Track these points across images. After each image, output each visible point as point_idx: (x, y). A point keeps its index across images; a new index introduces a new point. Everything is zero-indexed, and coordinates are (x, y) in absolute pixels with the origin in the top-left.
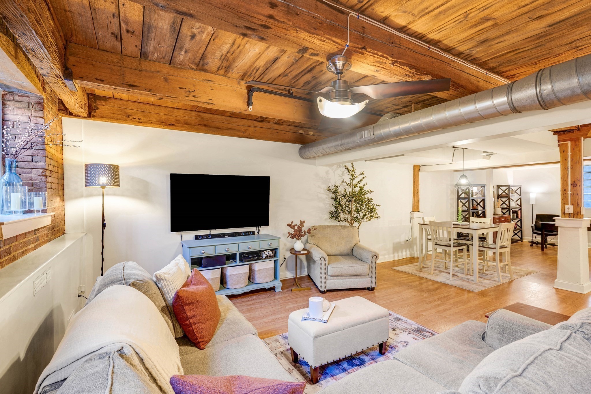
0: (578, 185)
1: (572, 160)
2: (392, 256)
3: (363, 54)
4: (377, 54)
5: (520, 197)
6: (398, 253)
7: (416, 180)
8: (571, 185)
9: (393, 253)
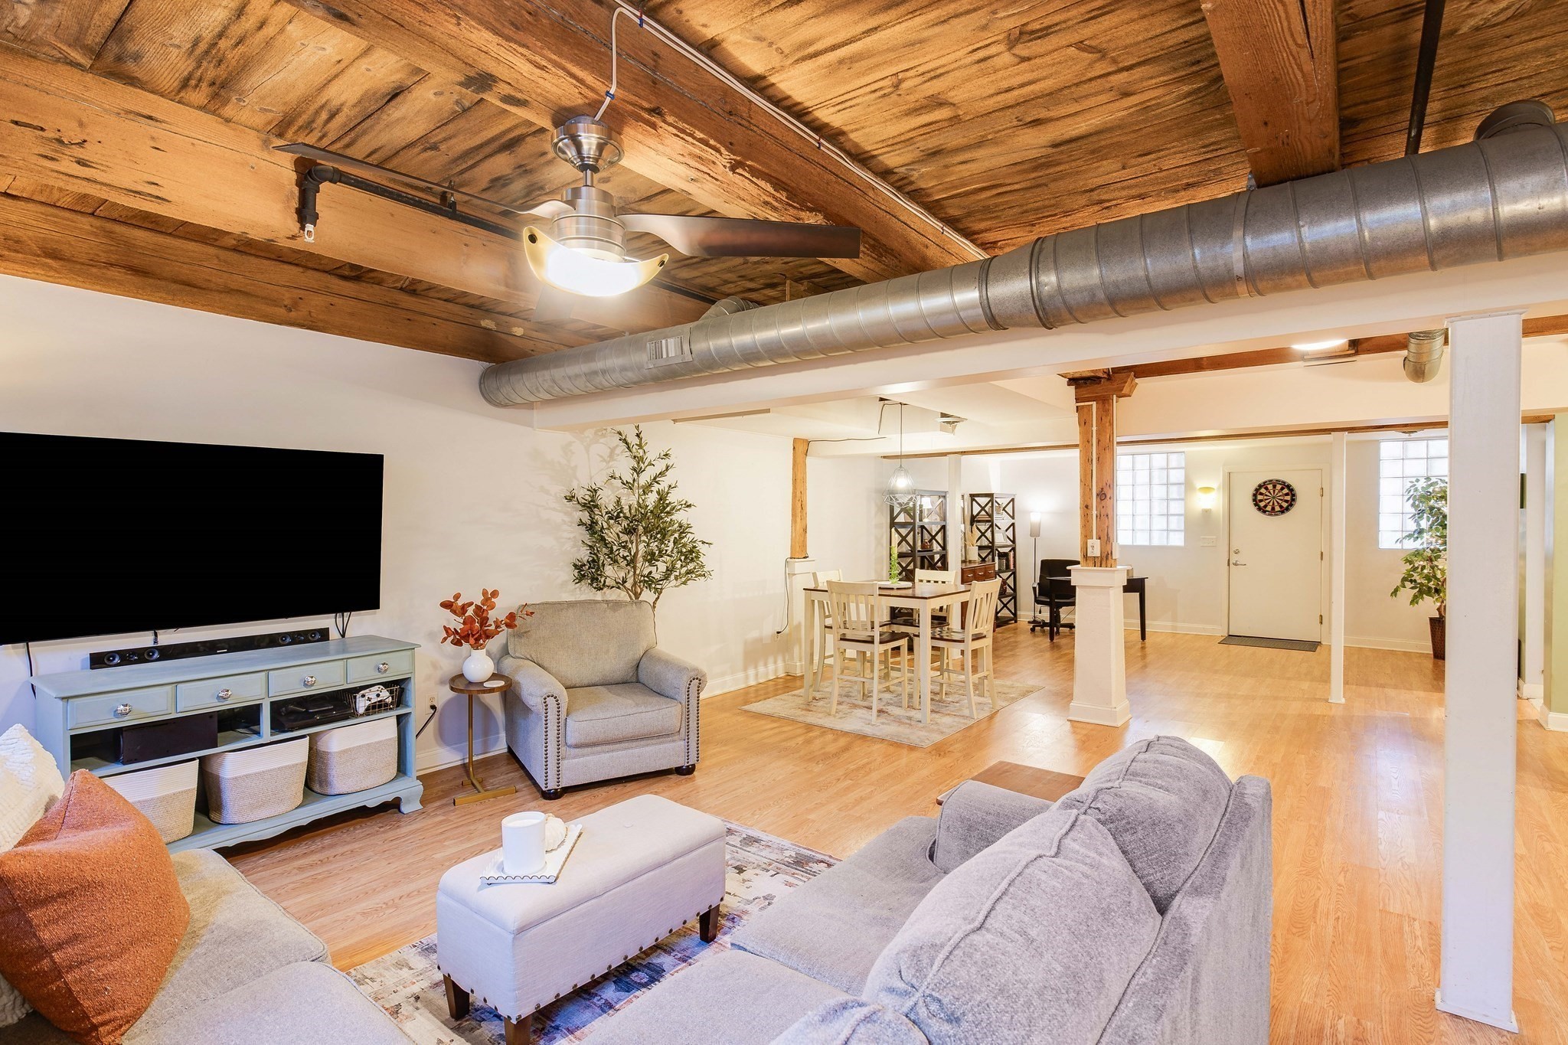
0: (1108, 497)
1: (1099, 441)
2: (741, 675)
3: (654, 126)
4: (691, 135)
5: (1013, 521)
6: (756, 667)
7: (799, 476)
8: (1098, 495)
9: (745, 669)
